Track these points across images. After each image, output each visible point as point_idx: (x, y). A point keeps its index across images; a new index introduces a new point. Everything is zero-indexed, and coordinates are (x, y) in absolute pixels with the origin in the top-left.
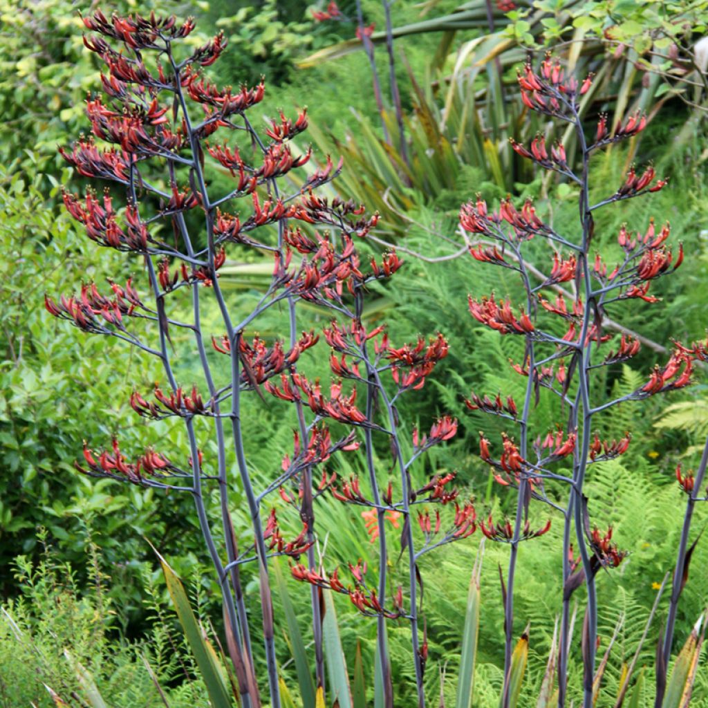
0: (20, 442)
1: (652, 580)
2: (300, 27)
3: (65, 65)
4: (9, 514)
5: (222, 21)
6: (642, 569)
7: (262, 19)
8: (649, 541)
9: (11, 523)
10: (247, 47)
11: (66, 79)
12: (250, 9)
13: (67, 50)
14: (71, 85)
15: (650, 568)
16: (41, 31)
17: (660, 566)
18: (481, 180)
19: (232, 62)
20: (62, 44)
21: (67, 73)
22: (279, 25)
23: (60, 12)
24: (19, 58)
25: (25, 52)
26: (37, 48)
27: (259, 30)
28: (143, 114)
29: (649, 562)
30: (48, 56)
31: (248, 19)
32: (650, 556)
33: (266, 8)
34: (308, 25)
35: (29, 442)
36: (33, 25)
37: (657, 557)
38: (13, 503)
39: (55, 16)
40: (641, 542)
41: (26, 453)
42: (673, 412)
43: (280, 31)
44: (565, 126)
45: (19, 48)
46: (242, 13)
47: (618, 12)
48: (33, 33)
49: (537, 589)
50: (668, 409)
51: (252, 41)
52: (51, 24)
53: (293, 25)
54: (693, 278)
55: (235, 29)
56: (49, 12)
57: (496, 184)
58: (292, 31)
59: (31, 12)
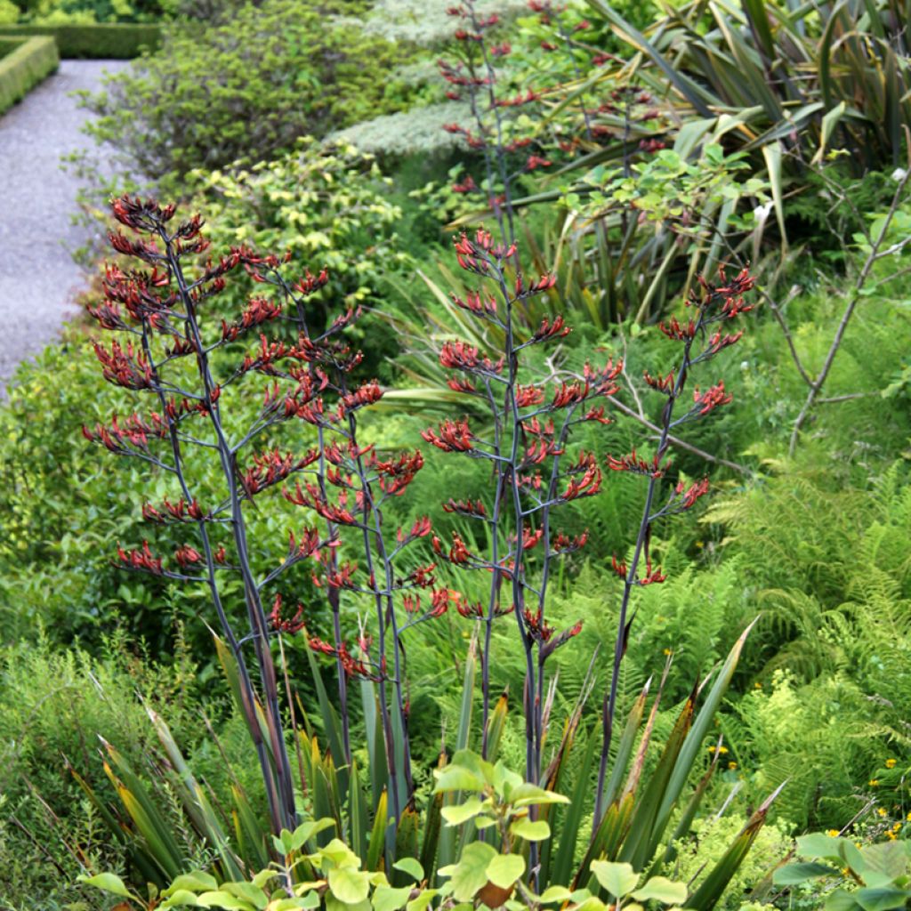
0: (157, 537)
1: (665, 647)
2: (476, 197)
3: (277, 230)
4: (149, 596)
5: (414, 193)
6: (656, 639)
7: (446, 190)
8: (663, 615)
9: (151, 603)
10: (434, 214)
11: (275, 242)
12: (436, 183)
13: (277, 218)
14: (280, 246)
15: (663, 637)
16: (257, 203)
17: (670, 636)
18: (581, 321)
19: (424, 225)
20: (274, 214)
21: (276, 236)
22: (460, 195)
23: (273, 188)
24: (240, 225)
25: (246, 220)
26: (255, 217)
27: (443, 200)
28: (146, 278)
29: (662, 633)
30: (264, 223)
31: (435, 190)
32: (662, 628)
33: (450, 182)
34: (483, 195)
35: (163, 538)
36: (250, 198)
37: (668, 629)
38: (154, 587)
39: (268, 191)
40: (656, 616)
41: (162, 546)
42: (715, 509)
43: (460, 201)
44: (653, 277)
45: (240, 217)
46: (429, 187)
47: (643, 186)
48: (250, 204)
49: (571, 655)
50: (711, 507)
51: (437, 209)
52: (266, 197)
53: (470, 195)
54: (739, 401)
55: (424, 199)
56: (264, 188)
57: (594, 324)
58: (470, 200)
59: (251, 188)
